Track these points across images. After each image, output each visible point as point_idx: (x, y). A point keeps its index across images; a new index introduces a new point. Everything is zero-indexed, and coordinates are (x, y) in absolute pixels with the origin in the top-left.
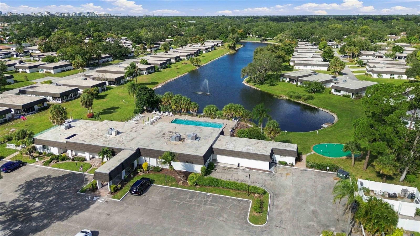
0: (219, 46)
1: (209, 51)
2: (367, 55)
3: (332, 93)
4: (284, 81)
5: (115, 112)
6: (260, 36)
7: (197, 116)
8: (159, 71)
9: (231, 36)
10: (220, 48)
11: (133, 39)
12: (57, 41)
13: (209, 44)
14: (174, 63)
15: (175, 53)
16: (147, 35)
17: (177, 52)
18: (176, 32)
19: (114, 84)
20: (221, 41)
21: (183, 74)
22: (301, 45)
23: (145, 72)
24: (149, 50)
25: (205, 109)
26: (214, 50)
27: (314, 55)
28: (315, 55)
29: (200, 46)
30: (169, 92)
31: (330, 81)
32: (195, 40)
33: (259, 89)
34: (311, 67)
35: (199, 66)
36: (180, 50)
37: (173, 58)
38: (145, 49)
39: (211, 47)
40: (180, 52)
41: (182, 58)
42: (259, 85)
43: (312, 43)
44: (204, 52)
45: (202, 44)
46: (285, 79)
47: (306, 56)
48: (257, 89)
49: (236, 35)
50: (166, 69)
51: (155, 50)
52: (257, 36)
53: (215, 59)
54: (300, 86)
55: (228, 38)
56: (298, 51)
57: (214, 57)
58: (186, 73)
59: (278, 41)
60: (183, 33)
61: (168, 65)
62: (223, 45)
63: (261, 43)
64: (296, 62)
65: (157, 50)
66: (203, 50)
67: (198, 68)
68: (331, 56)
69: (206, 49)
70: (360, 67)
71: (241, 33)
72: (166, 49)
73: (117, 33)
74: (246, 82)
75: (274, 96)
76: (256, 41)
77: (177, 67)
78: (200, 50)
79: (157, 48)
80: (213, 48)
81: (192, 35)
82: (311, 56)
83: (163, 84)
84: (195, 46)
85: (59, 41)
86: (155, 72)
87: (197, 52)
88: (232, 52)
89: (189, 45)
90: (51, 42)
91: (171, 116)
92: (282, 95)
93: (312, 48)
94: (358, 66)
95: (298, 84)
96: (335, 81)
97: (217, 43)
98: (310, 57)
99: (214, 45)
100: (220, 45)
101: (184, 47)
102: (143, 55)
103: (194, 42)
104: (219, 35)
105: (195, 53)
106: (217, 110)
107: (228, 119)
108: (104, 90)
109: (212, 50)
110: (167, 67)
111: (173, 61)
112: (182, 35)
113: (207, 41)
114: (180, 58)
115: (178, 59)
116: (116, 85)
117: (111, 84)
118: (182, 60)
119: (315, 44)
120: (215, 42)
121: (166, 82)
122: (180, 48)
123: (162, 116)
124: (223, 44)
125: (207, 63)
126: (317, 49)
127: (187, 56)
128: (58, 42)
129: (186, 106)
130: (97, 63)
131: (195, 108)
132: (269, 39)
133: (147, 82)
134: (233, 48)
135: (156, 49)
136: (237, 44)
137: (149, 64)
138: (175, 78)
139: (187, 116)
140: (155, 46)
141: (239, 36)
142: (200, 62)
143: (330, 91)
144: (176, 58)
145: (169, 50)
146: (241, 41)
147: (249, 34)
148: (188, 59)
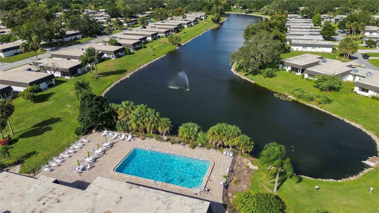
0: (202, 20)
1: (191, 26)
2: (371, 32)
3: (356, 93)
4: (285, 70)
5: (50, 129)
6: (244, 8)
7: (168, 140)
8: (130, 53)
9: (215, 7)
10: (203, 21)
11: (110, 12)
12: (21, 14)
13: (191, 16)
14: (150, 42)
15: (153, 29)
16: (125, 8)
17: (155, 27)
18: (157, 4)
19: (68, 75)
20: (203, 14)
21: (160, 58)
22: (291, 18)
23: (113, 56)
24: (126, 25)
25: (181, 129)
26: (197, 24)
27: (310, 31)
28: (312, 31)
29: (182, 20)
30: (127, 102)
31: (347, 73)
32: (177, 12)
33: (254, 82)
34: (312, 49)
35: (179, 45)
36: (159, 25)
37: (149, 36)
38: (121, 23)
39: (194, 21)
40: (159, 28)
41: (160, 35)
42: (252, 75)
43: (302, 16)
44: (186, 26)
45: (184, 18)
46: (285, 68)
47: (302, 33)
48: (251, 81)
49: (220, 7)
50: (139, 51)
51: (132, 25)
52: (241, 8)
53: (197, 36)
54: (307, 79)
55: (212, 10)
56: (291, 26)
57: (197, 32)
58: (163, 56)
59: (264, 13)
60: (165, 4)
61: (143, 45)
62: (206, 18)
63: (246, 15)
64: (293, 41)
65: (135, 24)
66: (185, 24)
67: (177, 48)
68: (332, 33)
69: (188, 23)
70: (369, 47)
71: (225, 4)
72: (144, 24)
73: (98, 4)
74: (235, 69)
75: (275, 94)
76: (240, 12)
77: (153, 48)
78: (181, 24)
79: (135, 22)
80: (196, 21)
81: (174, 6)
82: (309, 33)
83: (132, 73)
84: (176, 20)
85: (23, 15)
86: (126, 54)
87: (178, 27)
88: (216, 26)
89: (169, 18)
90: (15, 16)
91: (130, 140)
92: (286, 94)
93: (305, 23)
94: (366, 47)
95: (304, 76)
96: (355, 73)
97: (200, 16)
98: (307, 34)
99: (197, 18)
100: (203, 18)
101: (164, 21)
102: (118, 30)
103: (175, 15)
104: (202, 7)
105: (175, 29)
106: (199, 131)
107: (216, 148)
108: (51, 86)
109: (194, 24)
110: (141, 48)
111: (150, 39)
112: (164, 7)
113: (190, 14)
114: (158, 35)
115: (155, 36)
116: (71, 76)
117: (64, 76)
118: (161, 37)
119: (306, 17)
120: (199, 14)
121: (137, 70)
122: (160, 23)
123: (116, 140)
124: (206, 16)
125: (189, 41)
126: (310, 23)
127: (166, 32)
128: (21, 16)
129: (153, 125)
130: (61, 42)
131: (166, 127)
132: (254, 11)
133: (113, 70)
134: (217, 21)
135: (133, 23)
136: (221, 17)
137: (120, 45)
138: (149, 63)
139: (154, 139)
140: (132, 20)
141: (223, 7)
142: (180, 40)
143: (353, 90)
144: (152, 36)
145: (147, 25)
146: (226, 12)
147: (233, 5)
148: (166, 36)
